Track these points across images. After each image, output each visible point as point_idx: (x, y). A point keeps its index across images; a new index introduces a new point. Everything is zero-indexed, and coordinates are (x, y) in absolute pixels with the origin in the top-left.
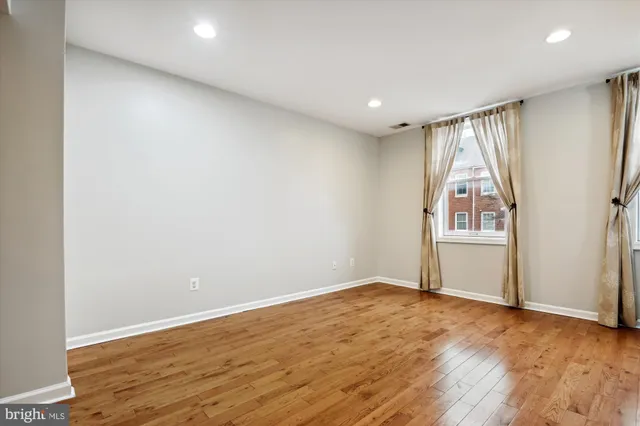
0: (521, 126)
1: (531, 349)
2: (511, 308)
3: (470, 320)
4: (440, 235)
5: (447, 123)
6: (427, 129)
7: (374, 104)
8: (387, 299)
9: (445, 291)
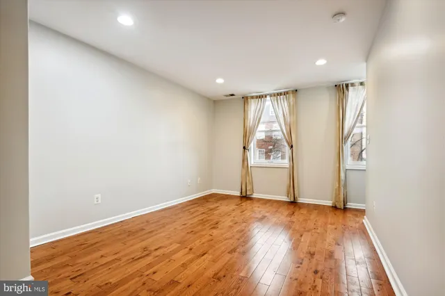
0: (296, 103)
1: (309, 221)
2: (292, 202)
3: (275, 210)
4: (252, 163)
5: (257, 97)
6: (245, 99)
7: (220, 81)
8: (225, 202)
9: (255, 196)
